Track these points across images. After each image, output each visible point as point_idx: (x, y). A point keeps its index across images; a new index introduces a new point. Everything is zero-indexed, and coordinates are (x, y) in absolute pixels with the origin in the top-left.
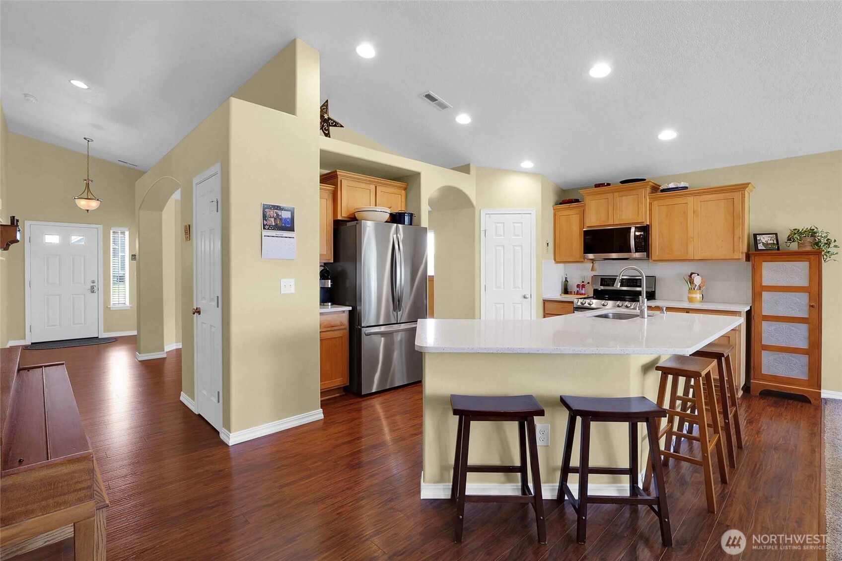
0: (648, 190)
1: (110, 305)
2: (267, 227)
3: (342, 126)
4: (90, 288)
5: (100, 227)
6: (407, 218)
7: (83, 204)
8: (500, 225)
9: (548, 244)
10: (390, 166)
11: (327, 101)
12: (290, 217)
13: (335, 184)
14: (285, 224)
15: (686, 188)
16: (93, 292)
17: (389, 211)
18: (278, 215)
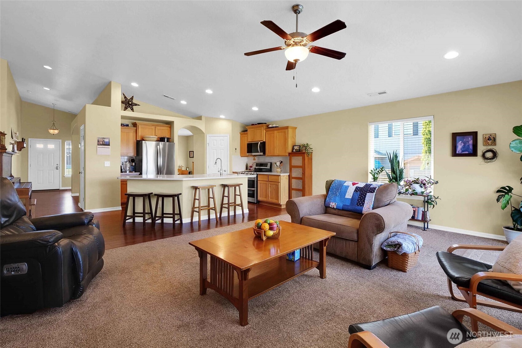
0: (265, 127)
1: (64, 175)
2: (99, 145)
3: (139, 105)
4: (56, 167)
5: (60, 140)
6: (166, 139)
7: (51, 131)
8: (215, 141)
9: (236, 149)
10: (158, 120)
11: (133, 97)
12: (108, 141)
13: (136, 127)
14: (106, 143)
15: (278, 127)
16: (57, 169)
17: (156, 137)
18: (103, 140)
